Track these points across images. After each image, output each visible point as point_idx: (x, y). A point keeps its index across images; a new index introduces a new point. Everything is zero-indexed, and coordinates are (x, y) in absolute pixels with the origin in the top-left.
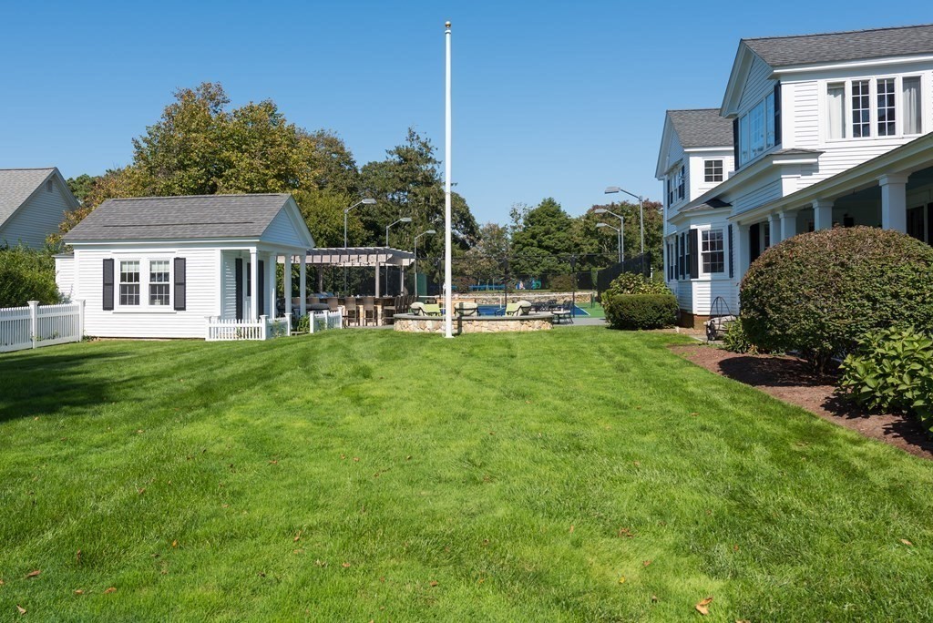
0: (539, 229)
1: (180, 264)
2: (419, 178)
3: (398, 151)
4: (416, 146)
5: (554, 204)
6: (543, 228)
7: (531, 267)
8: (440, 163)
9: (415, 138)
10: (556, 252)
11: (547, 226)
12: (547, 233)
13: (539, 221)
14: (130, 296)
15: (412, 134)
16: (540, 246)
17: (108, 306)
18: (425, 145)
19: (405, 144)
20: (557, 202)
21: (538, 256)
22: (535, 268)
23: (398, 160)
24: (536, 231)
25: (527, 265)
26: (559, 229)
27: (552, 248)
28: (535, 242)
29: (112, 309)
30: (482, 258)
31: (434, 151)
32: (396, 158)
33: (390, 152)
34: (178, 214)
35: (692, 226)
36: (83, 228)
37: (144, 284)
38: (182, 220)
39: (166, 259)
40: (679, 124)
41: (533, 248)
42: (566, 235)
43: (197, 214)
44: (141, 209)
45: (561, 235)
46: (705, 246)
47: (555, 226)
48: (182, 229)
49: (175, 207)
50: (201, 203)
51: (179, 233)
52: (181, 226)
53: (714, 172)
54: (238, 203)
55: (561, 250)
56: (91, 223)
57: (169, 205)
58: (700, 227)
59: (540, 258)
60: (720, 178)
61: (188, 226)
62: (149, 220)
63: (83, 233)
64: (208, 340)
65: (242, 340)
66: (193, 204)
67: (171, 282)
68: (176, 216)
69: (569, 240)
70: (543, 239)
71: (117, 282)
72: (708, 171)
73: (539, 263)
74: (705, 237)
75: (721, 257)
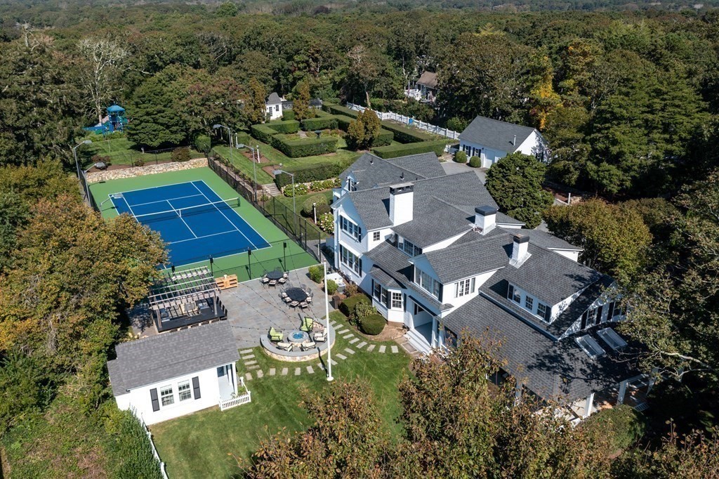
1: (195, 380)
10: (168, 127)
17: (156, 408)
27: (165, 124)
28: (150, 118)
29: (159, 409)
34: (178, 351)
35: (389, 290)
36: (129, 376)
37: (176, 393)
38: (186, 357)
39: (187, 379)
40: (358, 207)
41: (149, 124)
42: (172, 111)
43: (190, 348)
44: (149, 351)
45: (169, 112)
46: (394, 298)
47: (163, 104)
48: (193, 363)
49: (171, 346)
50: (183, 339)
51: (195, 367)
52: (190, 361)
53: (377, 236)
54: (205, 335)
55: (173, 125)
56: (130, 371)
57: (164, 345)
58: (392, 291)
59: (157, 132)
60: (378, 239)
61: (194, 360)
62: (165, 360)
63: (135, 381)
64: (222, 410)
65: (240, 404)
66: (179, 340)
67: (191, 388)
68: (179, 354)
69: (176, 115)
70: (157, 116)
71: (160, 397)
72: (375, 237)
73: (156, 136)
74: (394, 294)
75: (400, 302)
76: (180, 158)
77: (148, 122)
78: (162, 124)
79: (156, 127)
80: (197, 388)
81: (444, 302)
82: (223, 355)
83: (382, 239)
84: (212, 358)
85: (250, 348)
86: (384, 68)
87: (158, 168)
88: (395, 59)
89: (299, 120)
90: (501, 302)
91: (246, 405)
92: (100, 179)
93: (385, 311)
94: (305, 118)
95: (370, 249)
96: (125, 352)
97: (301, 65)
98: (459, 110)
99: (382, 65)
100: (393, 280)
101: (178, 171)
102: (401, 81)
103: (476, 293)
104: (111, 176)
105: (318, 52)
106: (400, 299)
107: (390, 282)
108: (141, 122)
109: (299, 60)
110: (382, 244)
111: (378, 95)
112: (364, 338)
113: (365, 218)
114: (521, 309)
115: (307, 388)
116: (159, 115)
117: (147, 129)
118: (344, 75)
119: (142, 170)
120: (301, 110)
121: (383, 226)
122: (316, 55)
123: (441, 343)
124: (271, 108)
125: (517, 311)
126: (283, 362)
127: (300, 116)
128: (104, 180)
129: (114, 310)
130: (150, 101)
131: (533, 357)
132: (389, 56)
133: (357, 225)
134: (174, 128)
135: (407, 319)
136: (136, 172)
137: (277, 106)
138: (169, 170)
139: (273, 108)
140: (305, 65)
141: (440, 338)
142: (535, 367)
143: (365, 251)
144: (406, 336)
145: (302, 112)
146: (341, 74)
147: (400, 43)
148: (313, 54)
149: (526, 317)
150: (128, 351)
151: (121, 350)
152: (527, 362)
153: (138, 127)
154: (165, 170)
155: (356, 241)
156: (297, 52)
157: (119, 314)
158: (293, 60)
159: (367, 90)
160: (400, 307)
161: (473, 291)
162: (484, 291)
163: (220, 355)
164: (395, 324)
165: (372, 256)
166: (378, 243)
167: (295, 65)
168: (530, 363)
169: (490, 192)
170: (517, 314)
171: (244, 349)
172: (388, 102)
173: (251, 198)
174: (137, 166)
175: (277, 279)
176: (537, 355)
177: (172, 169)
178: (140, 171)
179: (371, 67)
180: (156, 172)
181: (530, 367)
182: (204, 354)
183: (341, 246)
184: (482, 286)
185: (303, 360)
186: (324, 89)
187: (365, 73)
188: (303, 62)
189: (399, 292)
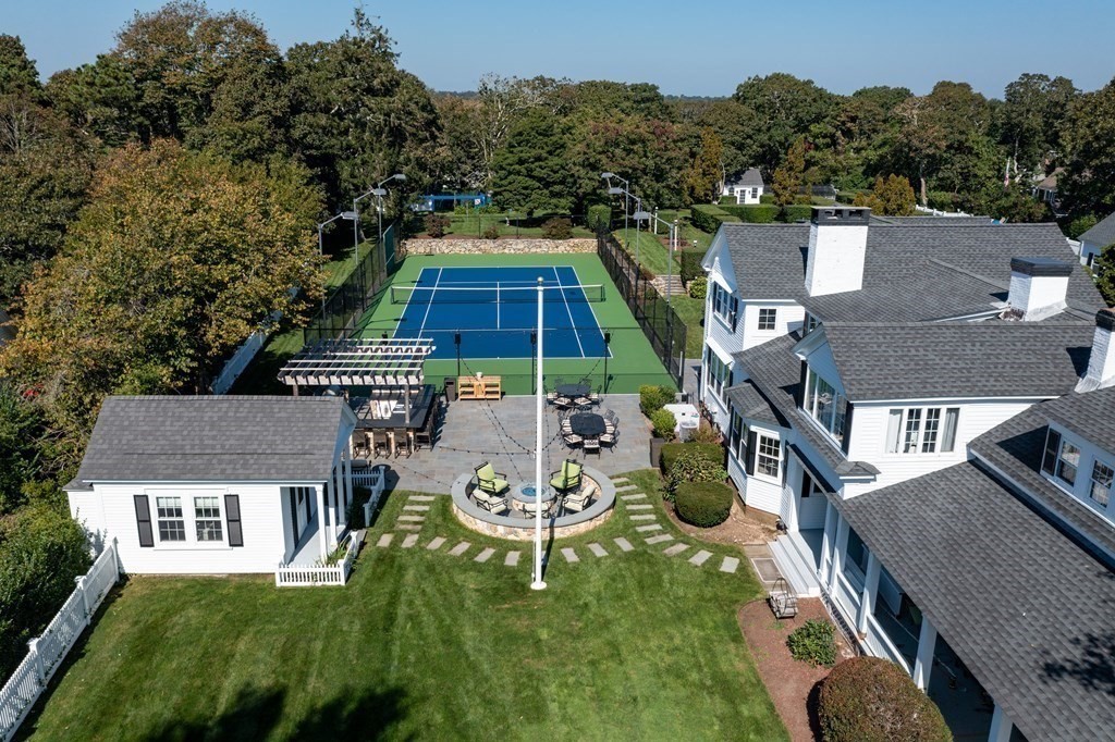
0: (527, 152)
1: (232, 501)
4: (368, 36)
6: (533, 152)
8: (398, 55)
10: (547, 185)
11: (537, 149)
12: (538, 158)
14: (173, 532)
15: (359, 15)
16: (529, 176)
17: (146, 541)
19: (354, 33)
21: (525, 188)
24: (525, 155)
25: (514, 199)
26: (550, 153)
27: (543, 179)
28: (522, 169)
29: (152, 545)
34: (214, 433)
35: (753, 428)
36: (98, 456)
37: (189, 520)
38: (223, 447)
39: (214, 493)
40: (736, 252)
41: (520, 178)
42: (559, 161)
43: (239, 433)
44: (160, 419)
45: (554, 161)
46: (762, 449)
47: (547, 149)
48: (230, 462)
49: (206, 419)
50: (236, 412)
51: (229, 472)
52: (227, 457)
53: (767, 320)
54: (283, 414)
55: (554, 183)
56: (105, 446)
57: (195, 414)
58: (761, 432)
59: (529, 191)
60: (772, 327)
61: (235, 457)
62: (180, 442)
63: (102, 466)
64: (279, 584)
65: (319, 584)
66: (226, 412)
67: (223, 518)
68: (214, 438)
69: (563, 168)
70: (533, 166)
71: (155, 518)
72: (762, 319)
73: (527, 196)
74: (763, 439)
75: (776, 462)
76: (553, 233)
77: (519, 173)
78: (540, 180)
79: (530, 182)
80: (235, 519)
81: (854, 455)
82: (299, 461)
83: (781, 329)
84: (273, 461)
85: (433, 495)
86: (964, 137)
87: (516, 244)
88: (1000, 143)
89: (781, 205)
90: (1019, 479)
91: (330, 589)
92: (428, 250)
93: (742, 478)
94: (791, 203)
95: (747, 346)
96: (118, 409)
97: (820, 141)
98: (1098, 202)
99: (962, 133)
100: (766, 405)
101: (546, 254)
102: (994, 163)
103: (960, 456)
104: (444, 248)
105: (853, 119)
106: (776, 454)
107: (758, 409)
108: (510, 173)
109: (818, 131)
110: (778, 339)
111: (944, 186)
112: (673, 527)
113: (746, 275)
114: (1073, 503)
115: (477, 590)
116: (537, 164)
117: (515, 185)
118: (886, 149)
119: (492, 245)
120: (785, 188)
121: (782, 297)
122: (849, 125)
123: (838, 569)
124: (743, 192)
125: (1059, 507)
126: (472, 531)
127: (783, 199)
128: (433, 252)
129: (188, 356)
130: (528, 141)
131: (1076, 641)
132: (988, 139)
133: (730, 291)
134: (557, 188)
135: (785, 505)
136: (482, 247)
137: (755, 191)
138: (533, 250)
139: (747, 193)
140: (828, 140)
141: (837, 551)
142: (1072, 673)
143: (736, 350)
144: (773, 545)
145: (787, 193)
146: (880, 146)
147: (1014, 115)
148: (844, 123)
149: (1083, 524)
150: (123, 409)
151: (112, 405)
152: (1047, 652)
153: (504, 182)
154: (527, 250)
155: (728, 330)
156: (818, 119)
157: (195, 364)
158: (810, 131)
159: (923, 176)
160: (775, 474)
161: (950, 445)
162: (980, 451)
163: (291, 461)
164: (759, 516)
165: (747, 358)
166: (768, 335)
167: (810, 139)
168: (1058, 657)
169: (1102, 293)
170: (1059, 514)
171: (420, 494)
172: (959, 198)
173: (628, 293)
174: (487, 238)
175: (573, 398)
176: (1092, 639)
177: (538, 250)
178: (489, 245)
179: (936, 131)
180: (512, 251)
181: (1053, 671)
182: (260, 451)
183: (710, 350)
184: (978, 439)
185: (511, 537)
186: (849, 173)
187: (921, 141)
188: (825, 137)
189: (774, 435)
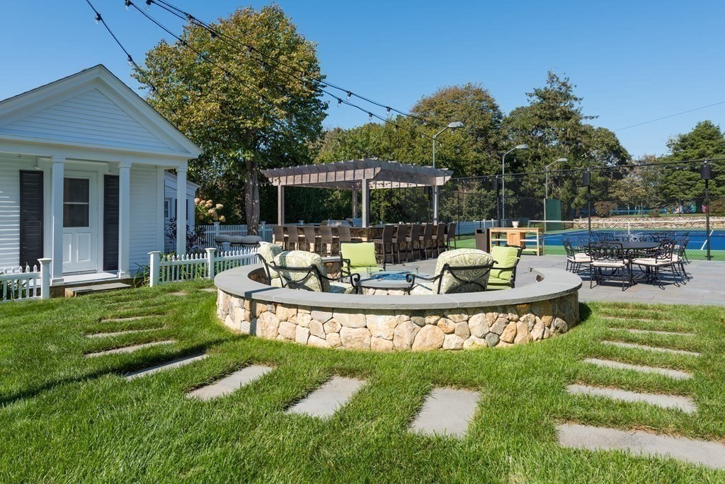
0: (691, 152)
2: (558, 114)
3: (538, 93)
4: (556, 87)
5: (711, 126)
6: (697, 151)
7: (683, 191)
9: (555, 79)
11: (701, 149)
12: (702, 155)
13: (692, 145)
15: (552, 77)
16: (693, 170)
18: (564, 84)
19: (545, 86)
20: (715, 123)
21: (690, 179)
22: (687, 192)
23: (539, 101)
24: (688, 154)
25: (678, 189)
26: (717, 152)
30: (638, 186)
31: (573, 89)
32: (536, 99)
33: (531, 95)
59: (694, 182)
73: (692, 187)
87: (678, 221)
117: (679, 178)
119: (654, 221)
